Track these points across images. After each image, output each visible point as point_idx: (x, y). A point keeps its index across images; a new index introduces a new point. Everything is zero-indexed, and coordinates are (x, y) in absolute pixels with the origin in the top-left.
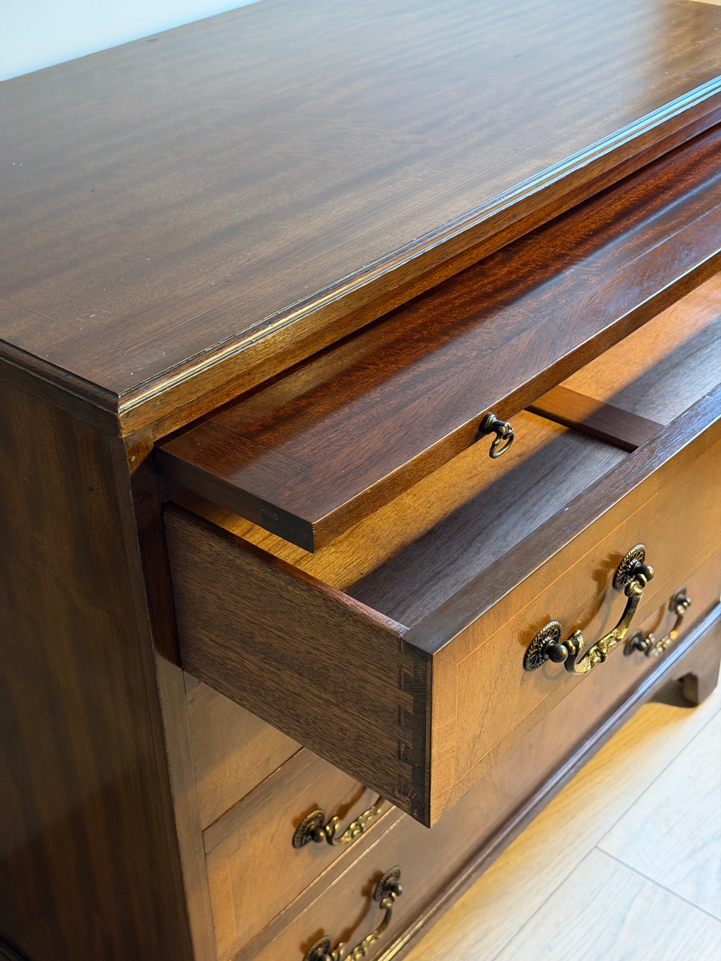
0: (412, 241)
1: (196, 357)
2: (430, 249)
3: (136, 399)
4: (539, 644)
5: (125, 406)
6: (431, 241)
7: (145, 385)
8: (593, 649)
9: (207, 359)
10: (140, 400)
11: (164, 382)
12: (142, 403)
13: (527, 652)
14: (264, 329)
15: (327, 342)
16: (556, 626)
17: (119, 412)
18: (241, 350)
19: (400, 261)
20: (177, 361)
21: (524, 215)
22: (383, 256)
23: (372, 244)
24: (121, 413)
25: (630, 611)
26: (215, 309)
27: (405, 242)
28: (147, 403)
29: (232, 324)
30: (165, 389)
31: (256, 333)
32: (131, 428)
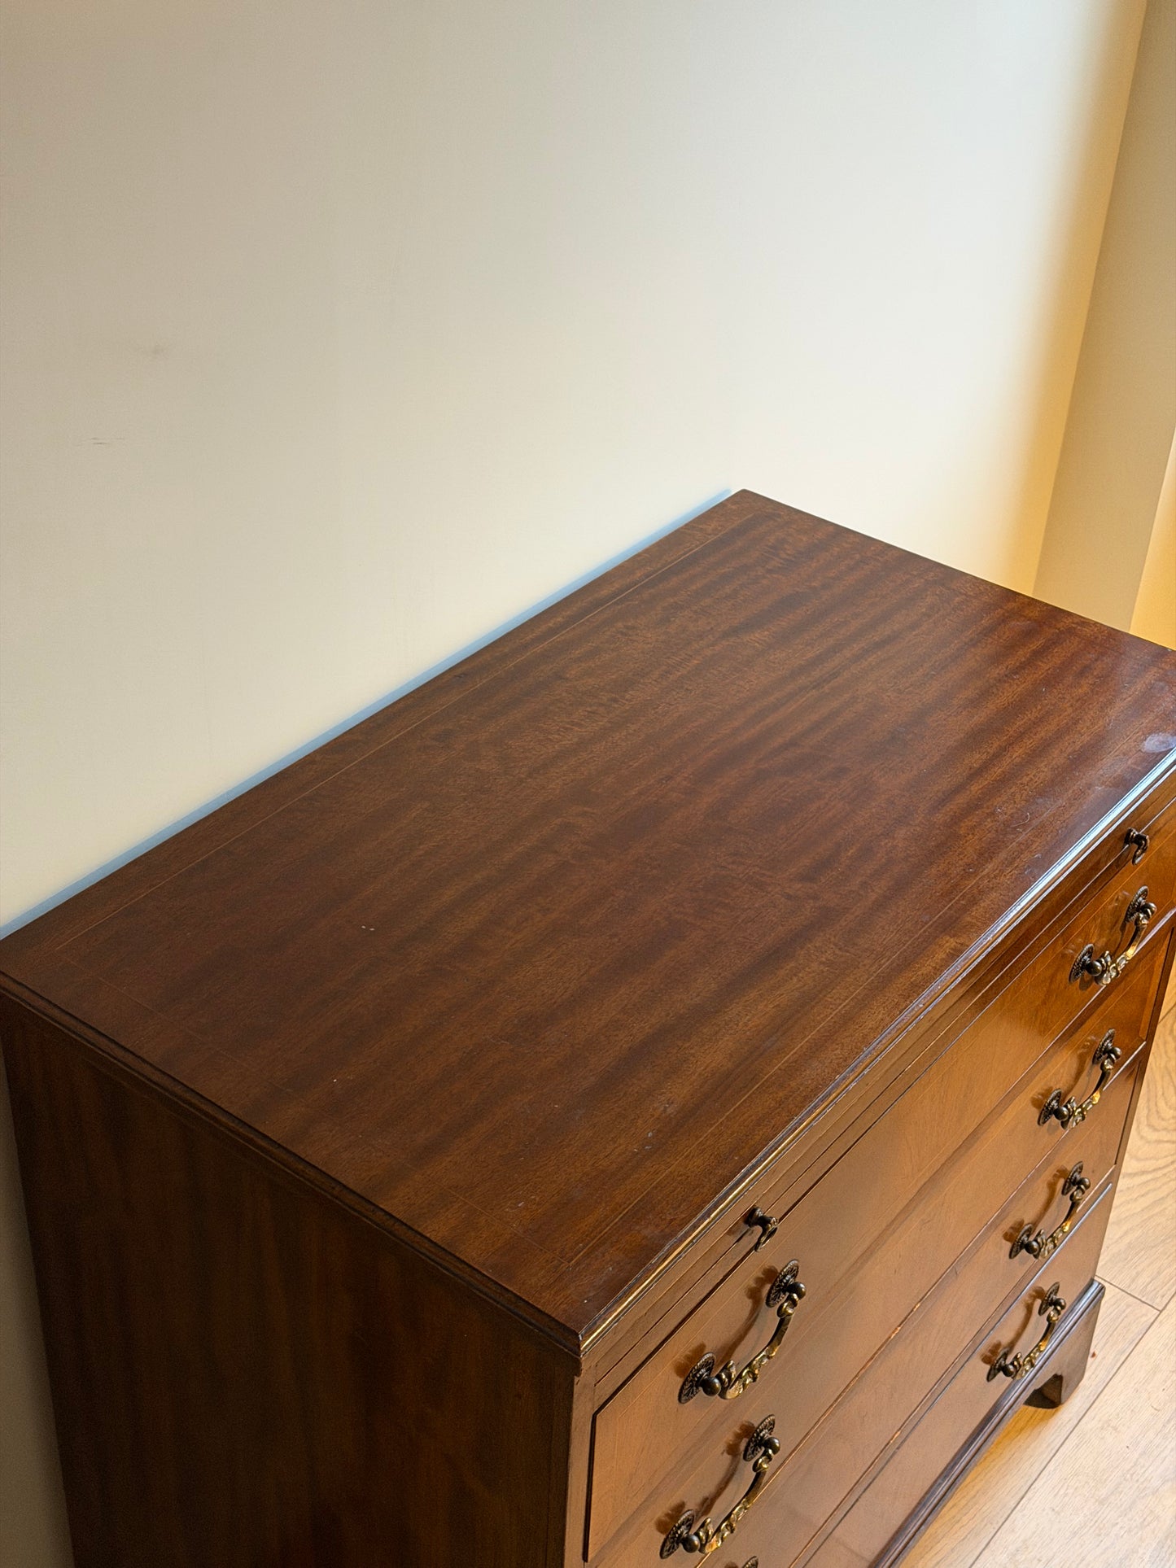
4: (694, 1377)
5: (586, 1345)
8: (745, 1371)
13: (684, 1384)
16: (709, 1358)
25: (783, 1328)
26: (647, 1194)
29: (671, 1220)
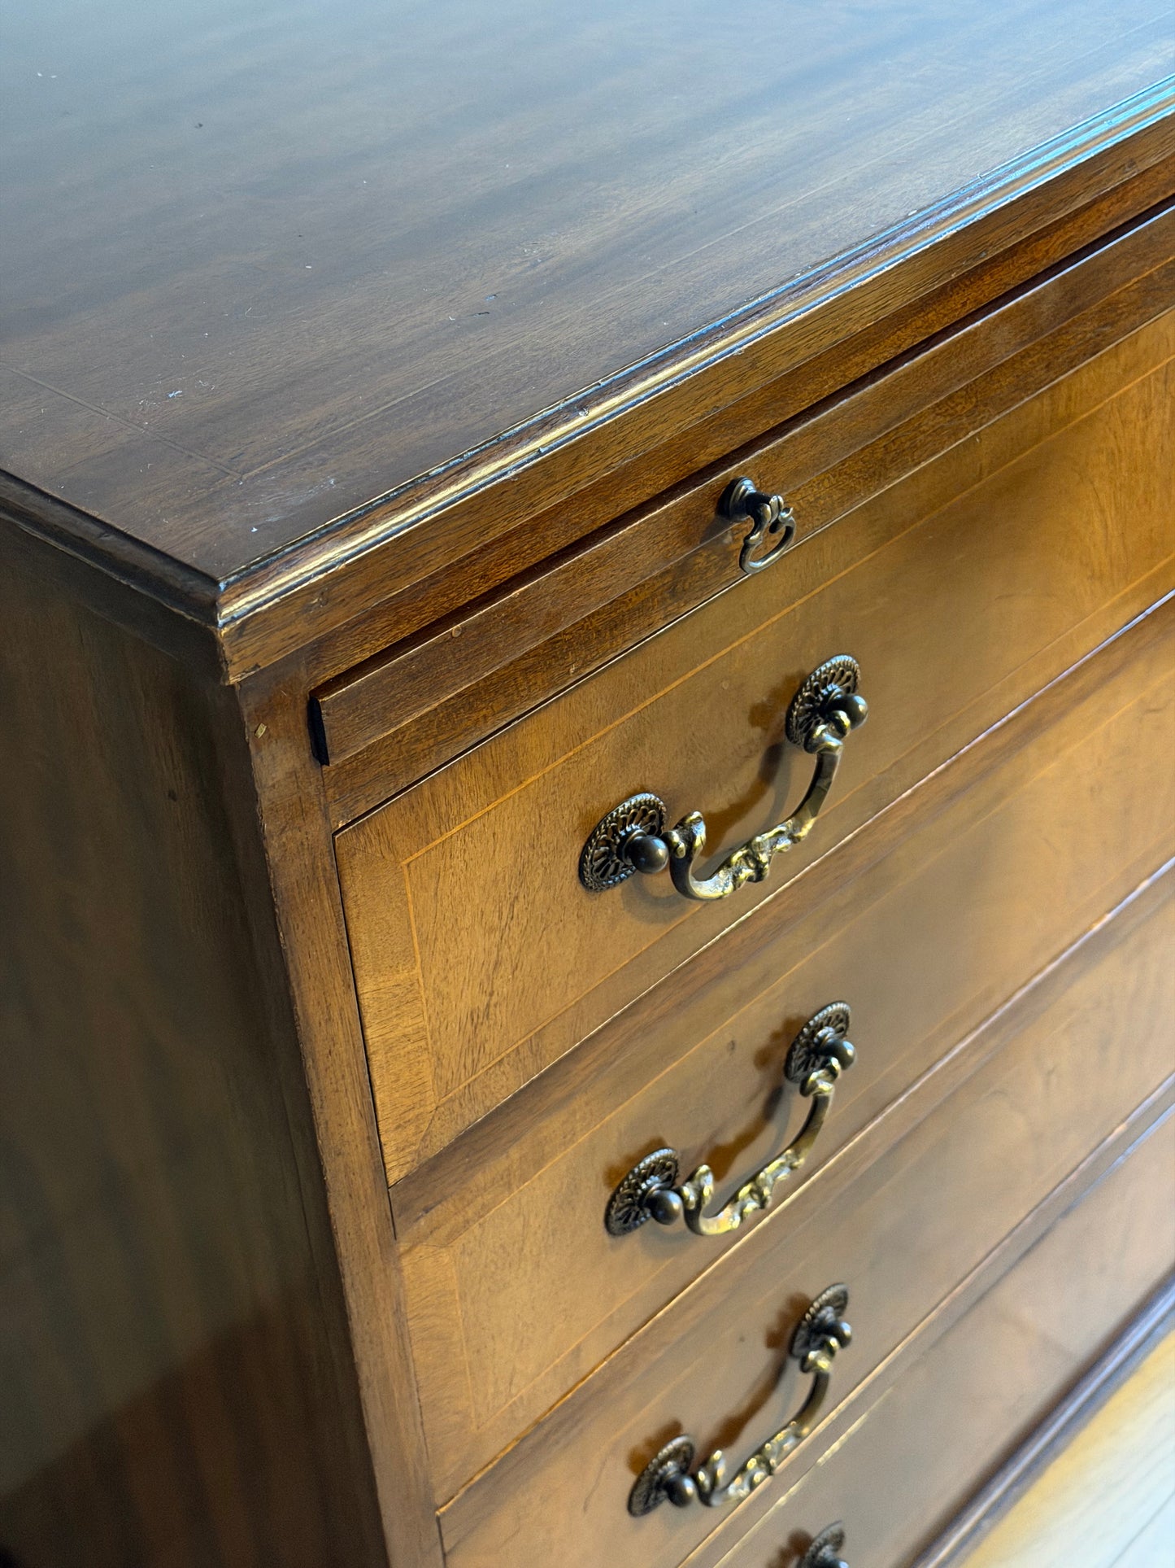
0: (907, 217)
1: (406, 489)
2: (949, 234)
3: (263, 592)
4: (613, 837)
5: (235, 608)
6: (951, 216)
7: (283, 557)
8: (740, 854)
9: (433, 493)
10: (270, 595)
11: (329, 550)
12: (277, 600)
13: (585, 852)
14: (567, 421)
15: (712, 454)
16: (649, 802)
17: (221, 622)
18: (514, 473)
19: (880, 263)
20: (359, 500)
21: (1153, 161)
22: (840, 253)
23: (815, 225)
24: (225, 625)
25: (821, 784)
26: (456, 376)
27: (891, 220)
28: (290, 600)
29: (493, 412)
30: (333, 566)
31: (548, 431)
32: (250, 663)
